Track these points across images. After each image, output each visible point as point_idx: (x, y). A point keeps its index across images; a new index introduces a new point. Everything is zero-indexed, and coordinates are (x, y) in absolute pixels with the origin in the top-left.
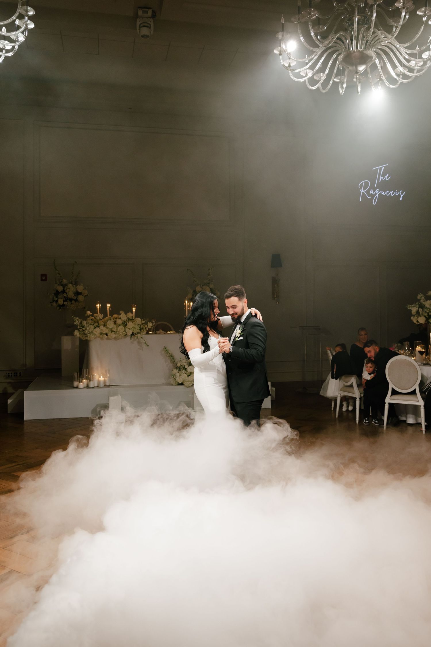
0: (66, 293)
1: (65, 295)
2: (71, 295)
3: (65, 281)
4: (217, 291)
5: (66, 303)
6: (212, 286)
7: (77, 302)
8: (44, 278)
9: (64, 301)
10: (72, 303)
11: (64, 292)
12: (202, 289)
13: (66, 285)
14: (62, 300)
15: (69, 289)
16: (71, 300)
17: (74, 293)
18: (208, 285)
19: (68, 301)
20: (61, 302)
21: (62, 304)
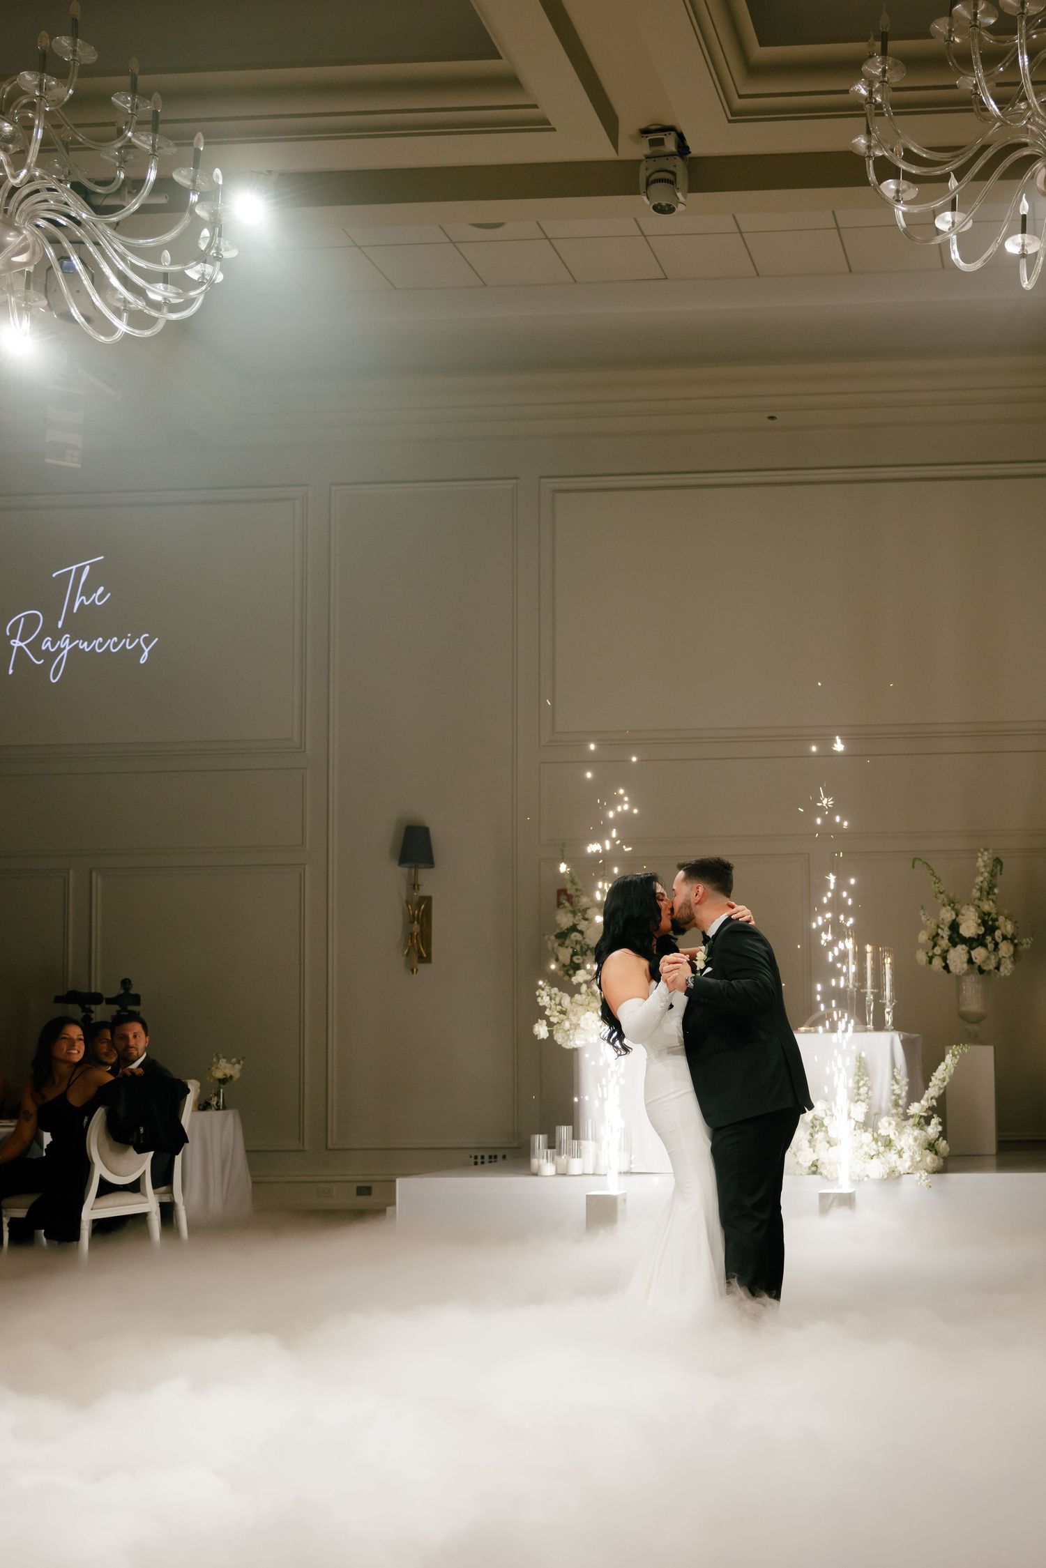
1: (576, 936)
4: (1001, 919)
5: (578, 959)
6: (987, 906)
9: (574, 954)
11: (574, 928)
12: (958, 915)
13: (585, 911)
14: (570, 950)
20: (565, 953)
21: (567, 962)
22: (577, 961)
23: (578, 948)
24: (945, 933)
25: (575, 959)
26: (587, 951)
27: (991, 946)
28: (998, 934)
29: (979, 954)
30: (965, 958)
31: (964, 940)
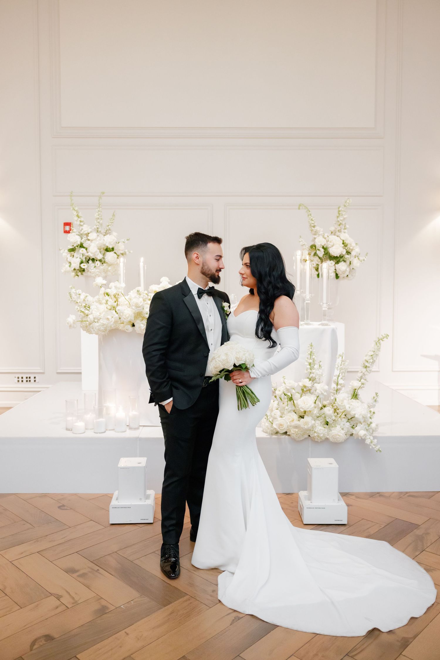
0: (86, 249)
1: (82, 250)
2: (93, 250)
3: (86, 229)
5: (84, 266)
6: (345, 236)
7: (105, 265)
8: (67, 228)
9: (82, 262)
10: (95, 267)
11: (81, 246)
12: (327, 241)
13: (87, 235)
14: (79, 260)
15: (92, 240)
16: (93, 260)
17: (100, 249)
18: (338, 233)
19: (90, 262)
20: (76, 262)
21: (77, 267)
22: (83, 267)
23: (84, 260)
24: (321, 253)
25: (82, 265)
26: (89, 260)
27: (348, 262)
28: (353, 253)
29: (342, 267)
30: (333, 269)
31: (332, 258)
